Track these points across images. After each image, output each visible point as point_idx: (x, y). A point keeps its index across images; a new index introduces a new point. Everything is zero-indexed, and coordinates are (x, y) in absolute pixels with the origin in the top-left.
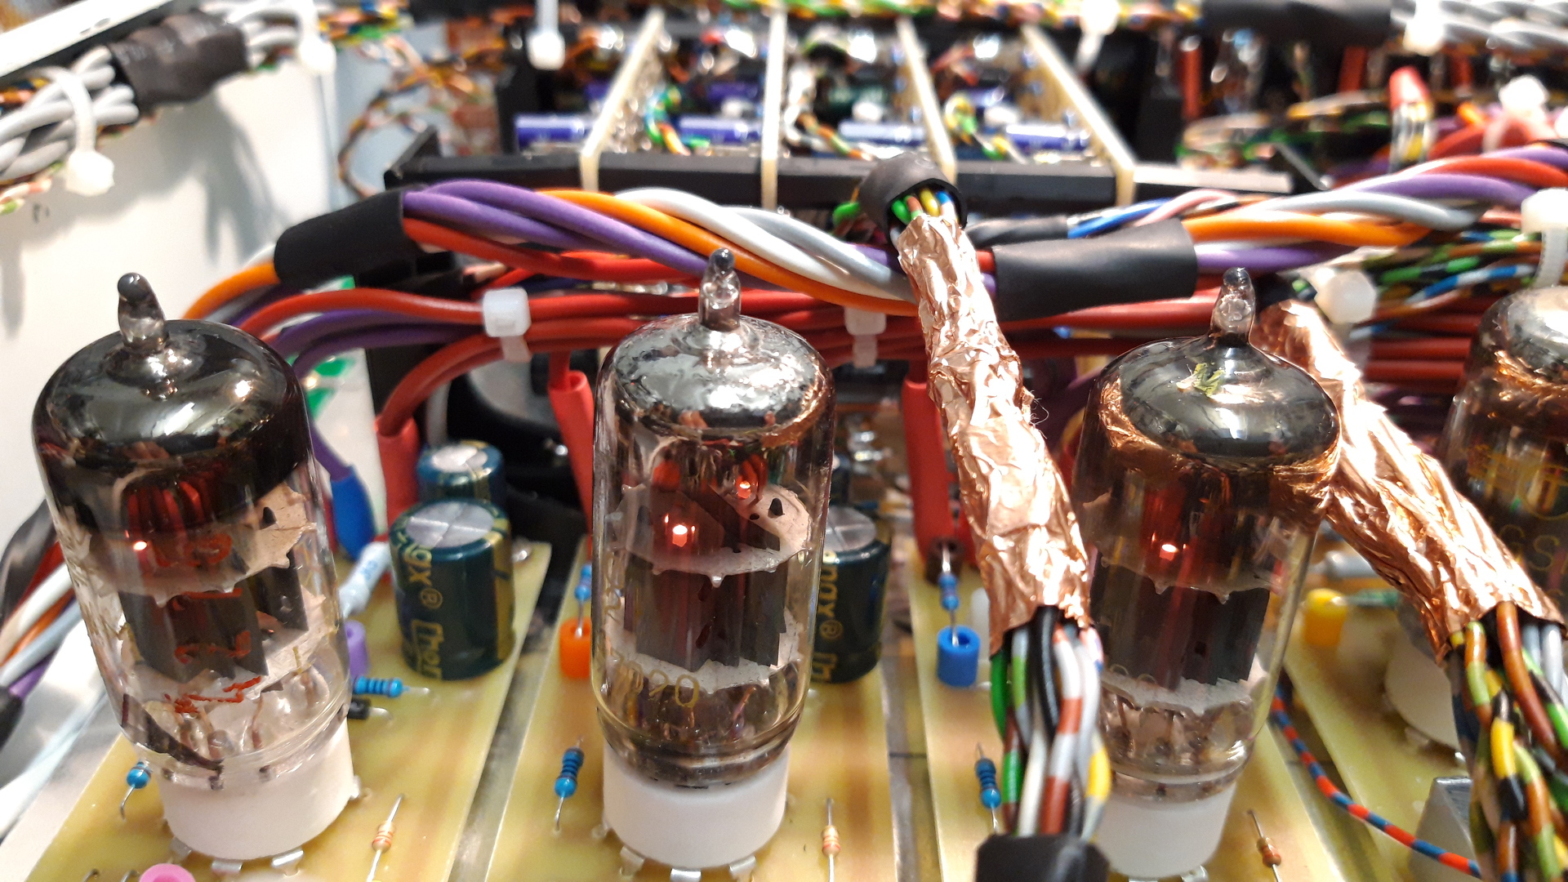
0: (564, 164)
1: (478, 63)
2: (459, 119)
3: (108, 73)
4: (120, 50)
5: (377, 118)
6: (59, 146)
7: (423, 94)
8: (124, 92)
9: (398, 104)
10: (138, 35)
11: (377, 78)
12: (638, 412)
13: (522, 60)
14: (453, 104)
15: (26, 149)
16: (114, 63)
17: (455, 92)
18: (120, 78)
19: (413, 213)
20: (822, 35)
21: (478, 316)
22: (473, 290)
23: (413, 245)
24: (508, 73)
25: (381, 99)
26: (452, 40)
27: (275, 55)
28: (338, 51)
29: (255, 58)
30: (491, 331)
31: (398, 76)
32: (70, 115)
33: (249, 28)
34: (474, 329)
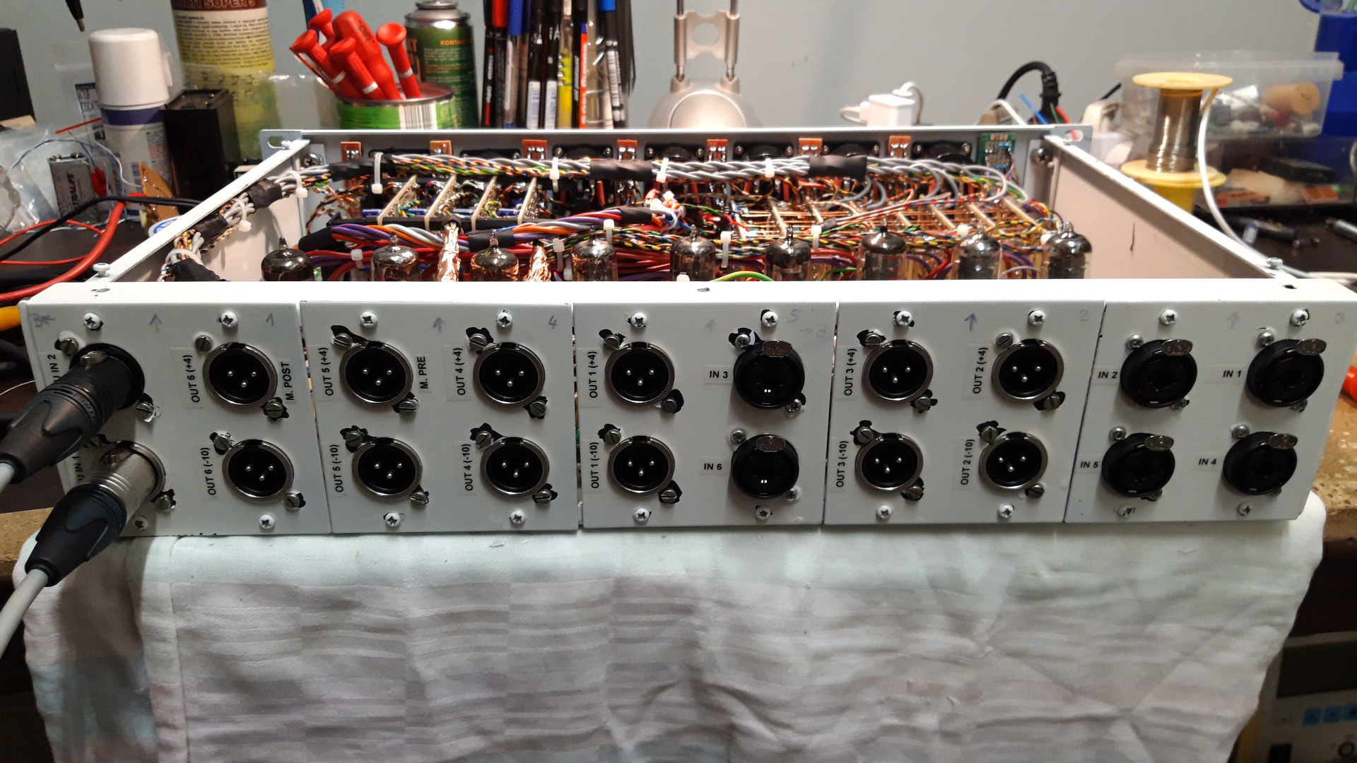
0: (373, 221)
1: (355, 193)
2: (349, 211)
3: (247, 199)
4: (250, 193)
5: (320, 212)
6: (239, 218)
7: (336, 203)
8: (252, 205)
9: (327, 207)
10: (252, 188)
11: (321, 198)
12: (378, 263)
13: (369, 191)
14: (347, 207)
15: (233, 219)
16: (248, 196)
17: (349, 202)
18: (250, 201)
19: (335, 232)
20: (467, 182)
21: (350, 256)
22: (349, 250)
23: (334, 240)
24: (365, 195)
25: (322, 204)
26: (347, 185)
27: (289, 192)
28: (308, 190)
29: (284, 193)
30: (353, 259)
31: (328, 197)
32: (241, 210)
33: (281, 184)
34: (349, 259)
